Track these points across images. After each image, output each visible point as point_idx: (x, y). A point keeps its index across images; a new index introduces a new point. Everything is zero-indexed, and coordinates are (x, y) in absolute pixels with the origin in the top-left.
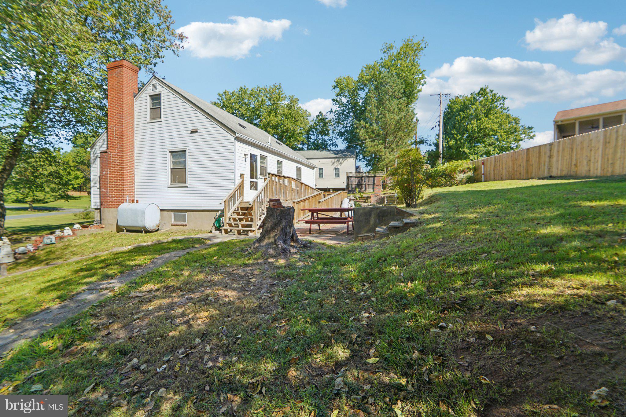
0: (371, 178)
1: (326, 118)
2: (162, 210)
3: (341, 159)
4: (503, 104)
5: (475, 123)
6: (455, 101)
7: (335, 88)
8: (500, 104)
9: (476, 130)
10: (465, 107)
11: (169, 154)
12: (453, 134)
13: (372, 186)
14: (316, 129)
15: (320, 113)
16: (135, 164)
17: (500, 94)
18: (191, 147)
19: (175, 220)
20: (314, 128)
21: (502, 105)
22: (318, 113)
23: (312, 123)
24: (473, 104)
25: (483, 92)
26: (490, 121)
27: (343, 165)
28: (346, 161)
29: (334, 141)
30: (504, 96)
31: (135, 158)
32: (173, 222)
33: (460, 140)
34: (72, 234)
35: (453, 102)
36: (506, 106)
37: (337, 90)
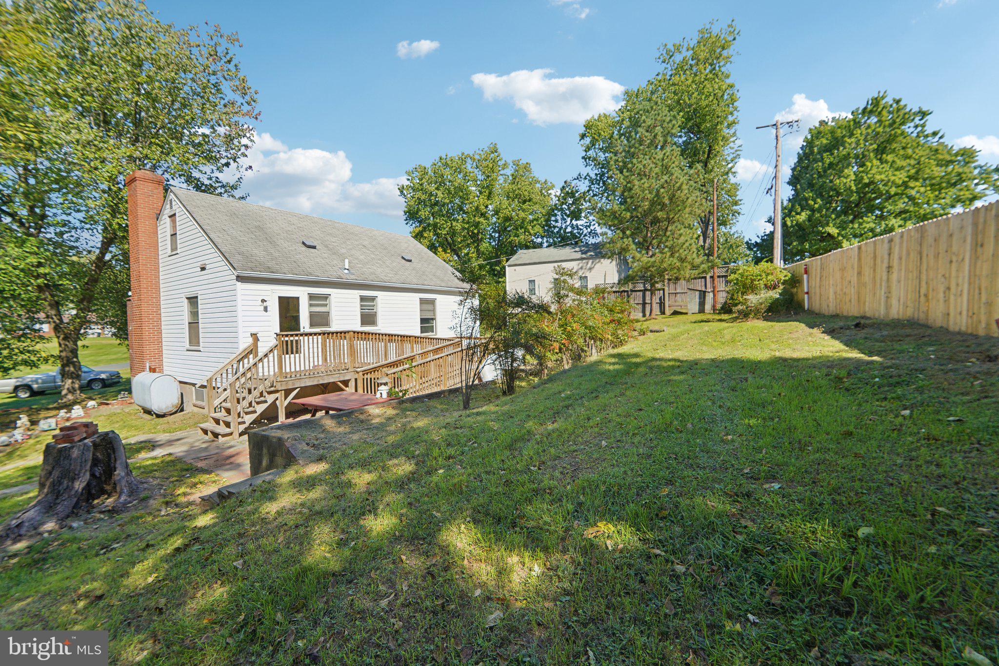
0: (638, 293)
1: (577, 191)
2: (181, 382)
3: (591, 261)
4: (923, 126)
5: (851, 172)
6: (819, 133)
7: (583, 136)
8: (916, 127)
9: (854, 188)
10: (836, 143)
11: (186, 301)
12: (806, 199)
13: (640, 306)
14: (562, 210)
15: (565, 182)
16: (163, 315)
17: (913, 105)
18: (203, 292)
19: (197, 399)
20: (557, 209)
21: (919, 129)
22: (563, 184)
23: (555, 200)
24: (851, 135)
25: (874, 107)
26: (887, 167)
27: (593, 271)
28: (598, 266)
29: (592, 228)
30: (924, 109)
31: (162, 306)
32: (194, 401)
33: (819, 210)
34: (83, 415)
35: (817, 134)
36: (929, 130)
37: (587, 140)
